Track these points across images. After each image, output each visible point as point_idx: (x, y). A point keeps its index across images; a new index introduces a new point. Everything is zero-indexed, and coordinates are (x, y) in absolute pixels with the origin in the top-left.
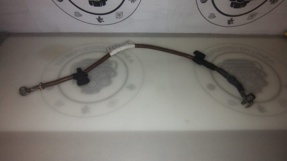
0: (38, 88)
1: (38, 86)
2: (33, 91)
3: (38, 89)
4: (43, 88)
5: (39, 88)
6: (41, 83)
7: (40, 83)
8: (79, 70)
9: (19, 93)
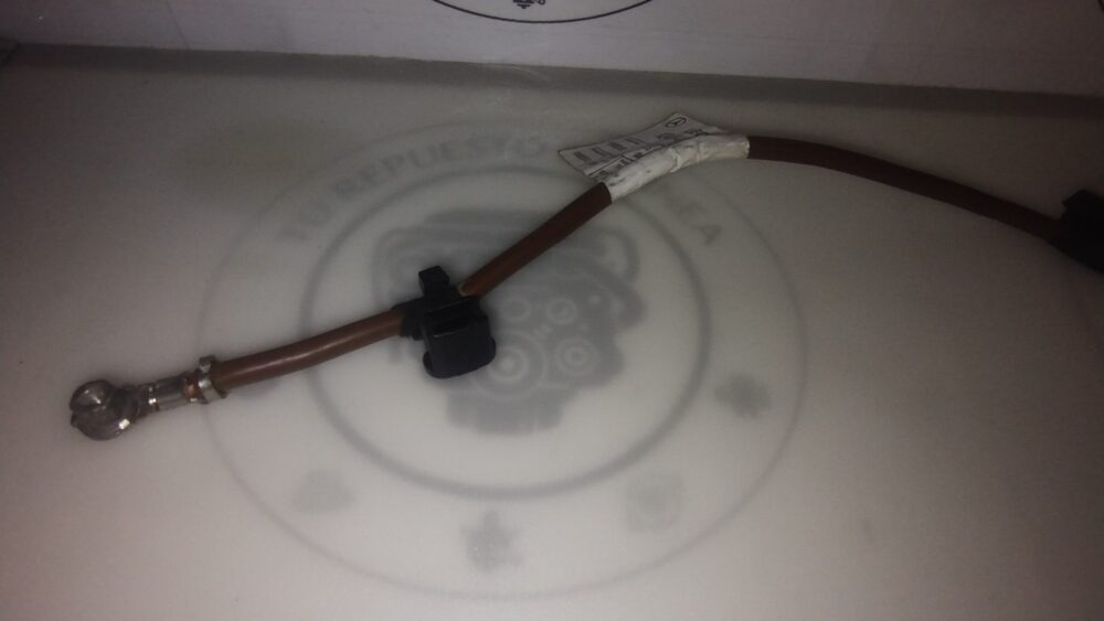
0: (191, 388)
1: (193, 377)
2: (157, 407)
3: (187, 398)
4: (222, 391)
5: (196, 386)
6: (211, 360)
7: (203, 360)
8: (434, 278)
9: (68, 419)
